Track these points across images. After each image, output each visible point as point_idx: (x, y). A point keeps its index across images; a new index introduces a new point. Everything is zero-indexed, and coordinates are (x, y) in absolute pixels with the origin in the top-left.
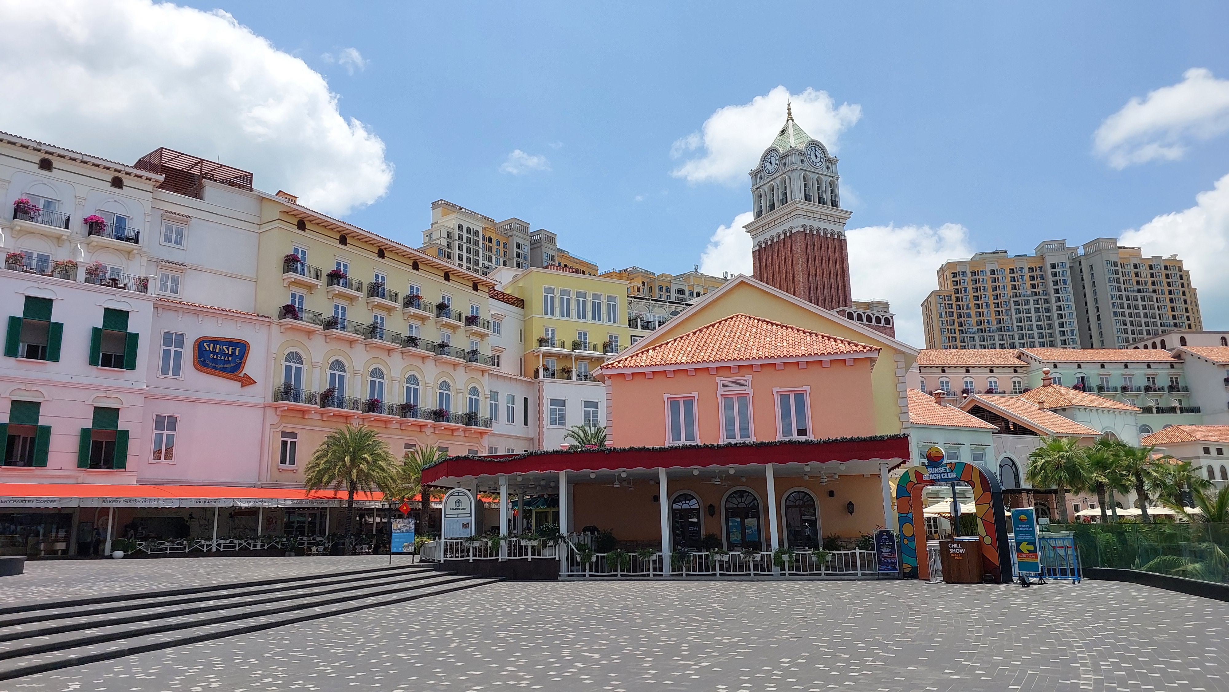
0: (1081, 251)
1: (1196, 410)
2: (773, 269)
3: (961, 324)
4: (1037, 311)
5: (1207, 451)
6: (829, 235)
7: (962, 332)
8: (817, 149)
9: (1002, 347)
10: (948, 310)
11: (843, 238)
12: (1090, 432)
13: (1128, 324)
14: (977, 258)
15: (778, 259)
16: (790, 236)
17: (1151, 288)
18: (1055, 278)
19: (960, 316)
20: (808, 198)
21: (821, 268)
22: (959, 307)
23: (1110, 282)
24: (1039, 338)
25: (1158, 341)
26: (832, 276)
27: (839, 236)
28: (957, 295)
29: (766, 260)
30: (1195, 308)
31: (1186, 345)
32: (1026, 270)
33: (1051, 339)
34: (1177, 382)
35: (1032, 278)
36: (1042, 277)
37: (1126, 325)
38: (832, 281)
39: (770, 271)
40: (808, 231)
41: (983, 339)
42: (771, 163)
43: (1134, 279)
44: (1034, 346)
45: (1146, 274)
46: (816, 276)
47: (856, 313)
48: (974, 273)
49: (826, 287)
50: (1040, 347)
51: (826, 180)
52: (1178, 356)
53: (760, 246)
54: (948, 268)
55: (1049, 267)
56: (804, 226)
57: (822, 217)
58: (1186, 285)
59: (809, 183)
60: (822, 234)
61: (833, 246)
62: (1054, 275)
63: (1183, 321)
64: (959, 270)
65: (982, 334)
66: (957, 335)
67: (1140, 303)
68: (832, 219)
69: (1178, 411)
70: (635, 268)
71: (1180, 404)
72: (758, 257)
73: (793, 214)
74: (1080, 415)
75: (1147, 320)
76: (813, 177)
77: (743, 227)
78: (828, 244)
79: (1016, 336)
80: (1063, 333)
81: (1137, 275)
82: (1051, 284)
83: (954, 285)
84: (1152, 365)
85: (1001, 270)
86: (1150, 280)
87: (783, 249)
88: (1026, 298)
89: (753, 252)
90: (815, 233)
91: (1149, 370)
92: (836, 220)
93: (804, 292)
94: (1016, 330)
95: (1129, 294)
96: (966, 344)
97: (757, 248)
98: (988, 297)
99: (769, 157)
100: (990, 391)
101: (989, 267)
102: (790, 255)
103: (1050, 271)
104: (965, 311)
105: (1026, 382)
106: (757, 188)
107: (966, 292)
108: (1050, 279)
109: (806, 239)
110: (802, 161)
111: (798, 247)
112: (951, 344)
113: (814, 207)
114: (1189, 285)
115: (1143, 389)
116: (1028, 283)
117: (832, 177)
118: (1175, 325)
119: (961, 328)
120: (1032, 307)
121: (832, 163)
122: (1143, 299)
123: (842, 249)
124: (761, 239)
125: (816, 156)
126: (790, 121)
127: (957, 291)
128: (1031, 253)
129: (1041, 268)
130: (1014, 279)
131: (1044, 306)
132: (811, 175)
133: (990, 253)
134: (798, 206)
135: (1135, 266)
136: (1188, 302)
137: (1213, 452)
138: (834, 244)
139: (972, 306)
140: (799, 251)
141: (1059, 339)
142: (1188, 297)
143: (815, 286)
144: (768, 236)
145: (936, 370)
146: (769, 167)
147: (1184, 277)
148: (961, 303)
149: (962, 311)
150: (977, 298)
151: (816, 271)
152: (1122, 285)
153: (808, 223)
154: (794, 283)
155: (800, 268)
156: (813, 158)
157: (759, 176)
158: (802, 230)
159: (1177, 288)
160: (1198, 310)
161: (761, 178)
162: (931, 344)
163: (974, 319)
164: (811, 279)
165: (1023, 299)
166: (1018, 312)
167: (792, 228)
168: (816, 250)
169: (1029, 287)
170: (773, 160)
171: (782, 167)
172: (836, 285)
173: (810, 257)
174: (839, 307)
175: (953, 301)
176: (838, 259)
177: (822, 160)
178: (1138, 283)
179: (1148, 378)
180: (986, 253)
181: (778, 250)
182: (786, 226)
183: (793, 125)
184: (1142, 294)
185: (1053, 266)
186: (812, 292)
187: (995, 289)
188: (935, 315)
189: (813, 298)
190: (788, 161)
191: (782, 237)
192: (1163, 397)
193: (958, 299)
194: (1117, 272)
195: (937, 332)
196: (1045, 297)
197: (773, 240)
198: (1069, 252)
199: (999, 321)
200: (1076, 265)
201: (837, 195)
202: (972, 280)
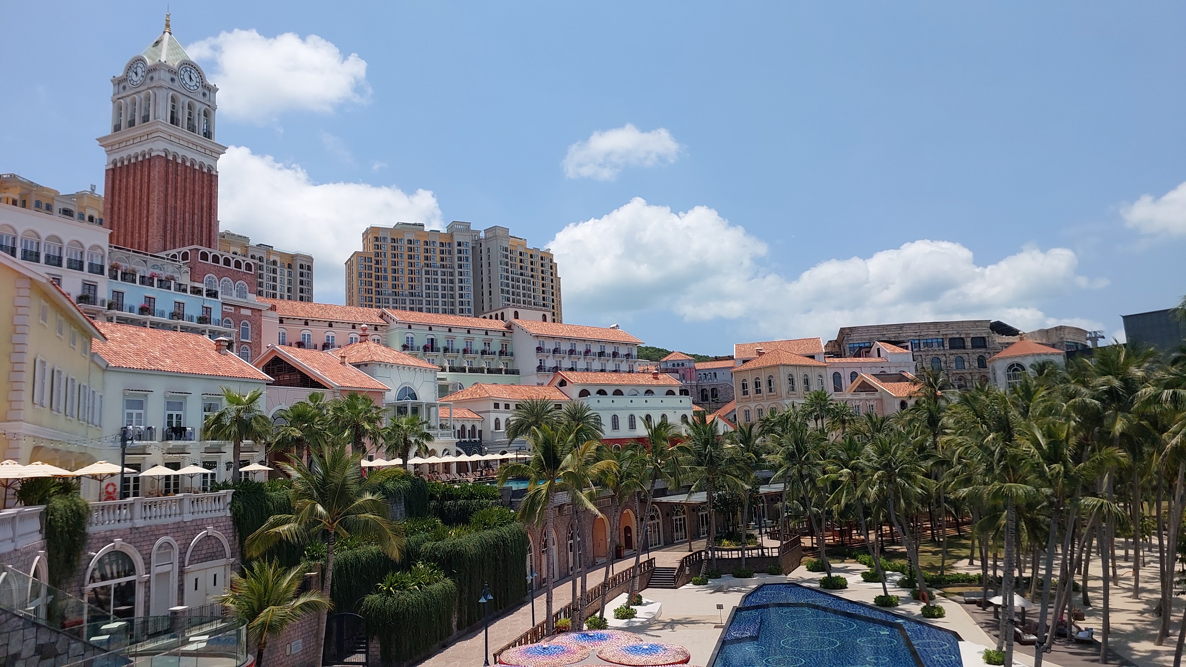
0: (482, 235)
1: (516, 372)
2: (126, 193)
3: (378, 286)
4: (443, 281)
5: (497, 406)
6: (197, 167)
7: (378, 293)
8: (193, 71)
9: (412, 309)
10: (367, 272)
11: (214, 173)
12: (380, 387)
13: (511, 300)
14: (398, 227)
15: (134, 183)
16: (149, 160)
17: (530, 273)
18: (460, 255)
19: (378, 278)
20: (174, 120)
21: (182, 201)
22: (378, 270)
23: (501, 264)
24: (443, 305)
25: (499, 313)
26: (196, 211)
27: (209, 170)
28: (377, 258)
29: (120, 181)
30: (558, 293)
31: (518, 318)
32: (438, 245)
33: (452, 307)
34: (506, 348)
35: (442, 252)
36: (450, 252)
37: (509, 301)
38: (196, 217)
39: (123, 195)
40: (170, 158)
41: (396, 301)
42: (136, 73)
43: (519, 264)
44: (438, 312)
45: (527, 260)
46: (175, 208)
47: (212, 254)
48: (393, 240)
49: (187, 223)
50: (443, 313)
51: (199, 107)
52: (509, 327)
53: (116, 165)
54: (372, 232)
55: (456, 244)
56: (166, 151)
57: (191, 145)
58: (554, 274)
59: (179, 106)
60: (188, 164)
61: (201, 179)
62: (460, 252)
63: (549, 302)
64: (381, 235)
65: (396, 297)
66: (374, 296)
67: (521, 284)
68: (203, 150)
69: (503, 372)
70: (13, 177)
71: (507, 366)
72: (111, 176)
73: (154, 135)
74: (380, 371)
75: (524, 299)
76: (183, 100)
77: (97, 140)
78: (194, 177)
79: (424, 302)
80: (462, 303)
81: (521, 261)
82: (456, 260)
83: (375, 249)
84: (489, 333)
85: (417, 241)
86: (530, 267)
87: (139, 173)
88: (435, 269)
89: (106, 170)
90: (179, 161)
91: (486, 337)
92: (207, 152)
93: (158, 224)
94: (424, 296)
95: (515, 276)
96: (380, 304)
97: (111, 166)
98: (404, 264)
99: (135, 66)
100: (300, 345)
101: (407, 237)
102: (146, 180)
103: (456, 248)
104: (383, 274)
105: (385, 340)
106: (119, 99)
107: (385, 257)
108: (456, 256)
109: (167, 167)
110: (173, 80)
111: (157, 173)
112: (367, 303)
113: (181, 131)
114: (556, 274)
115: (479, 352)
116: (438, 256)
117: (209, 106)
118: (544, 305)
119: (378, 289)
120: (440, 277)
121: (210, 91)
122: (523, 282)
123: (211, 186)
124: (117, 156)
125: (191, 78)
126: (167, 34)
127: (377, 255)
128: (443, 230)
129: (449, 244)
130: (427, 251)
131: (449, 278)
132: (182, 98)
133: (410, 224)
134: (160, 127)
135: (521, 254)
136: (554, 287)
137: (502, 407)
138: (203, 178)
139: (389, 271)
140: (157, 177)
141: (458, 308)
142: (554, 284)
143: (173, 220)
144: (124, 154)
145: (299, 322)
146: (134, 78)
147: (554, 268)
148: (379, 266)
149: (380, 274)
150: (394, 263)
151: (176, 203)
152: (509, 267)
153: (172, 149)
154: (148, 212)
155: (156, 195)
156: (187, 79)
157: (122, 85)
158: (163, 155)
159: (547, 275)
160: (560, 295)
161: (124, 88)
162: (350, 302)
163: (390, 282)
164: (169, 211)
165: (433, 269)
166: (428, 280)
167: (151, 150)
168: (179, 180)
169: (438, 259)
170: (139, 71)
171: (148, 81)
172: (199, 222)
173: (170, 186)
174: (193, 244)
175: (373, 264)
176: (205, 194)
177: (198, 84)
178: (521, 268)
179: (485, 343)
180: (407, 224)
181: (135, 173)
182: (146, 148)
183: (170, 38)
184: (524, 277)
185: (459, 244)
186: (169, 225)
187: (410, 257)
188: (355, 275)
189: (168, 232)
190: (156, 75)
191: (140, 159)
192: (495, 361)
193: (377, 262)
194: (507, 257)
195: (355, 291)
196: (451, 270)
197: (130, 160)
198: (474, 234)
199: (412, 287)
200: (478, 245)
201: (212, 126)
202: (392, 246)
